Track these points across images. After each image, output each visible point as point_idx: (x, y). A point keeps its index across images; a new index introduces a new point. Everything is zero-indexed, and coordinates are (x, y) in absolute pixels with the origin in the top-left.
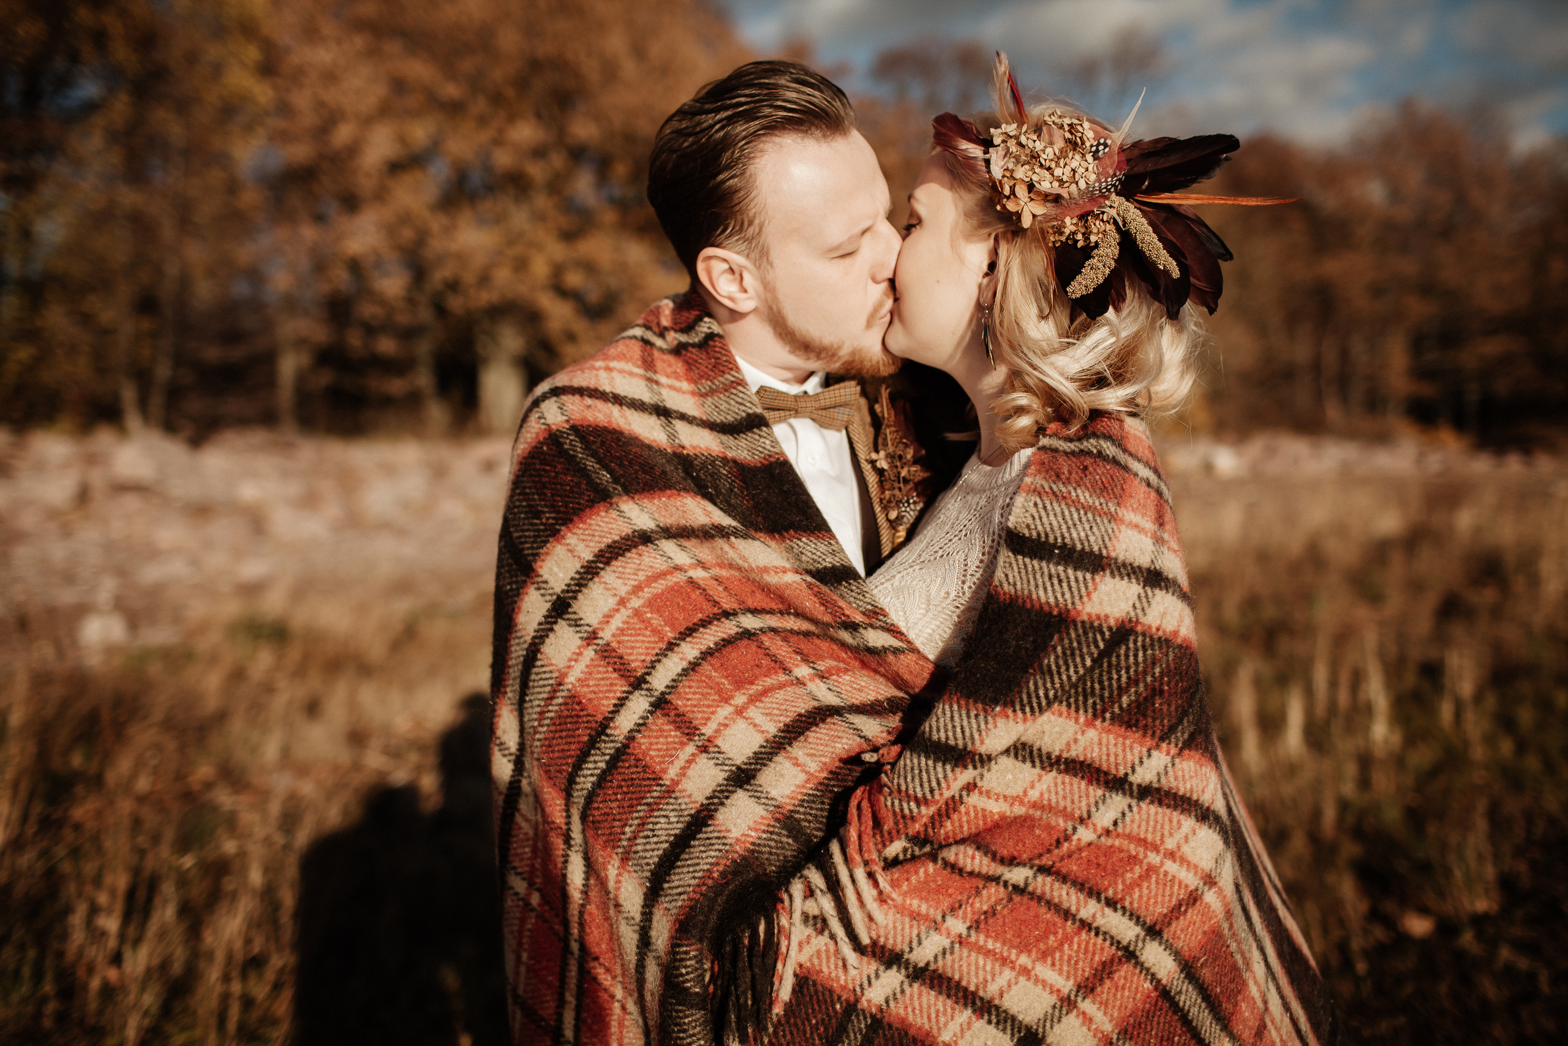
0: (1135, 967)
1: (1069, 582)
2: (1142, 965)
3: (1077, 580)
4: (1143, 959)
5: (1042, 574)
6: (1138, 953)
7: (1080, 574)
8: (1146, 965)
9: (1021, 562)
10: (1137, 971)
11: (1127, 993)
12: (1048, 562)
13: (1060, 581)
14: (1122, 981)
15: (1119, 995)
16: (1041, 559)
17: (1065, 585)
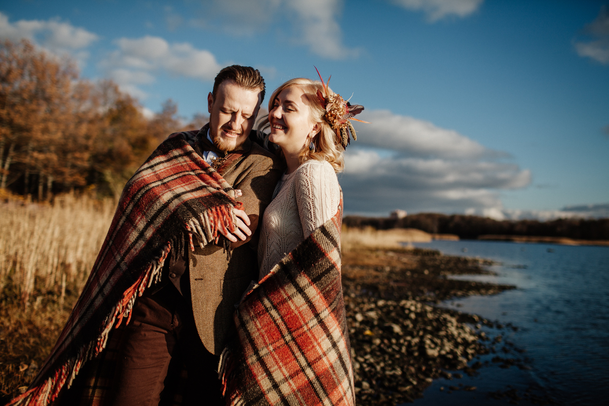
0: (304, 374)
1: (329, 246)
2: (305, 373)
3: (331, 246)
4: (306, 372)
5: (325, 241)
6: (305, 370)
7: (332, 245)
8: (306, 374)
9: (322, 234)
10: (304, 375)
11: (301, 380)
12: (328, 239)
13: (328, 245)
14: (300, 377)
15: (299, 381)
16: (327, 237)
17: (328, 246)
